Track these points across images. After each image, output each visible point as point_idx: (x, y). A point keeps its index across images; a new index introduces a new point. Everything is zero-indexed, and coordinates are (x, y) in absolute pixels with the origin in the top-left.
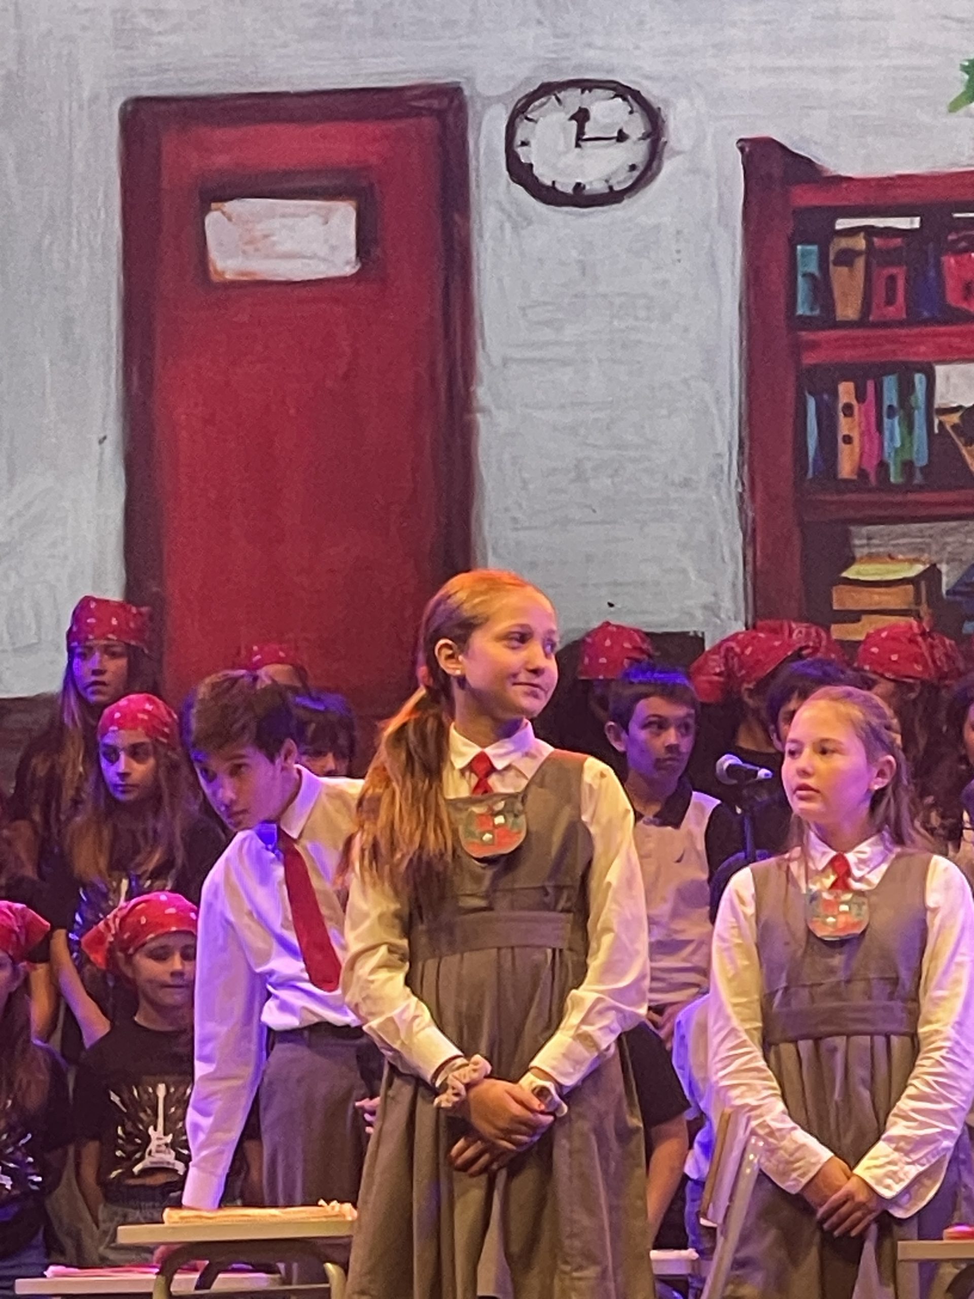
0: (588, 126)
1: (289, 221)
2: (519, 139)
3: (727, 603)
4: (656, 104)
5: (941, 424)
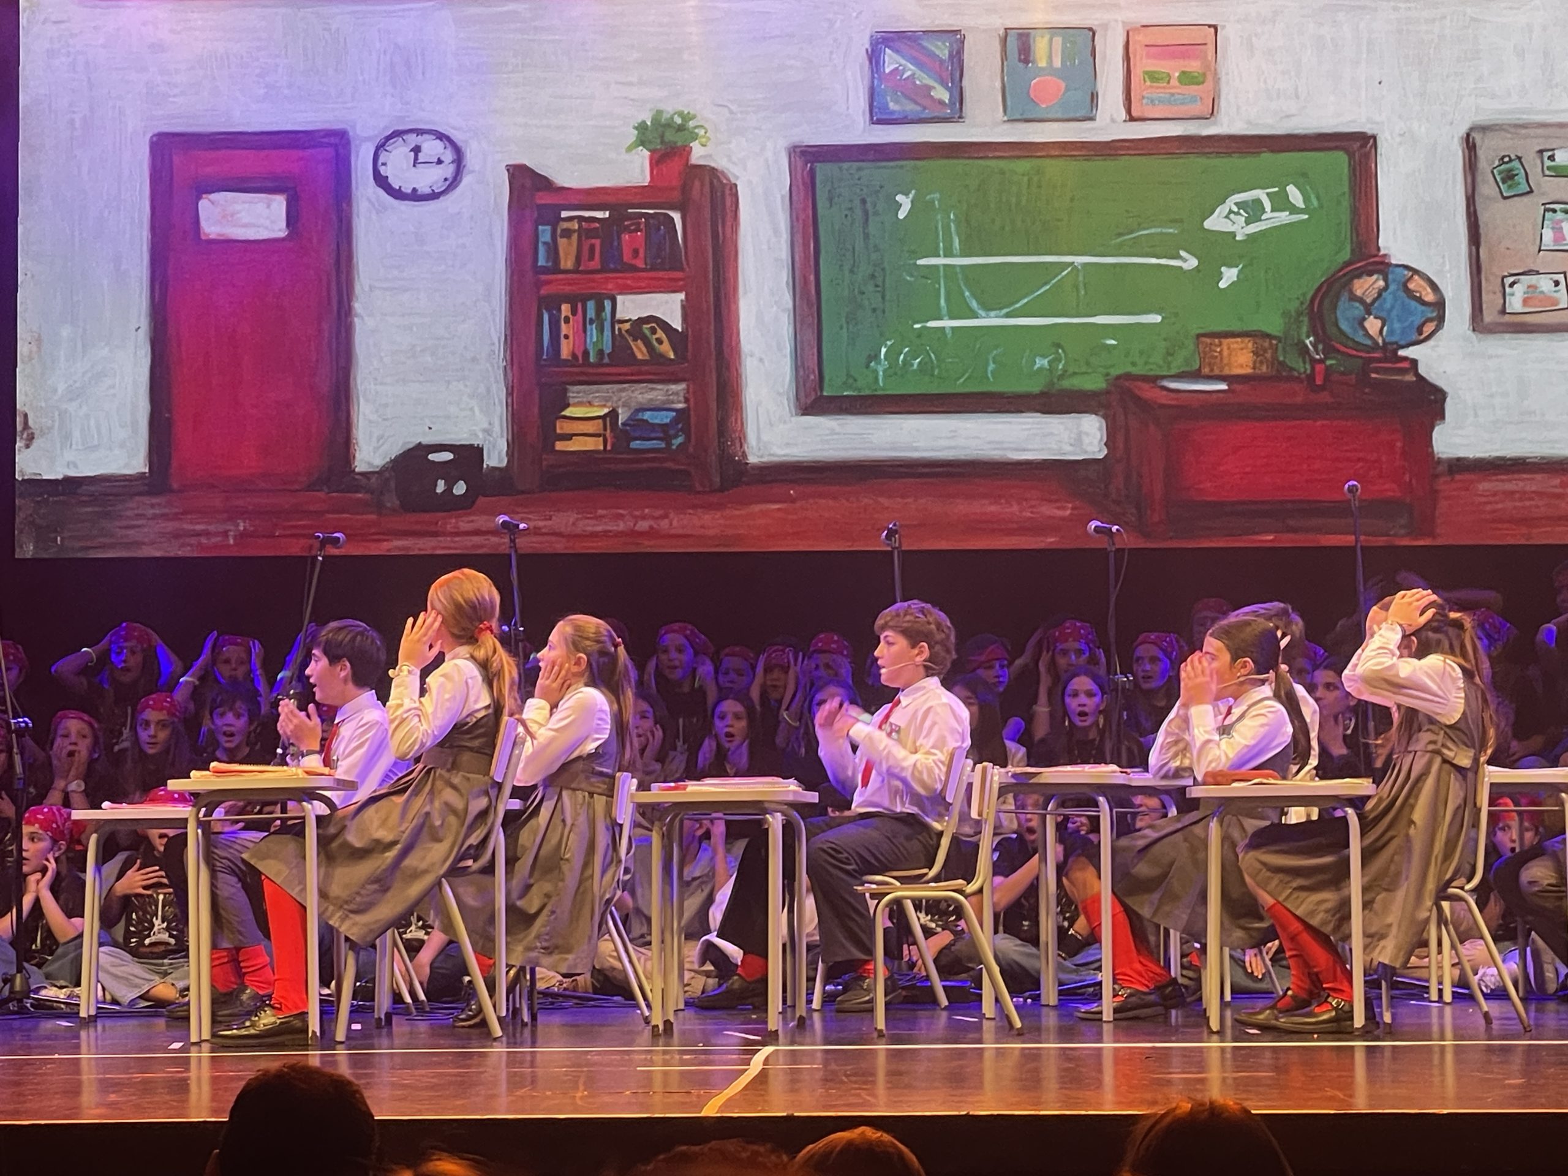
0: (420, 155)
1: (246, 206)
2: (380, 162)
3: (497, 429)
4: (459, 144)
5: (620, 329)
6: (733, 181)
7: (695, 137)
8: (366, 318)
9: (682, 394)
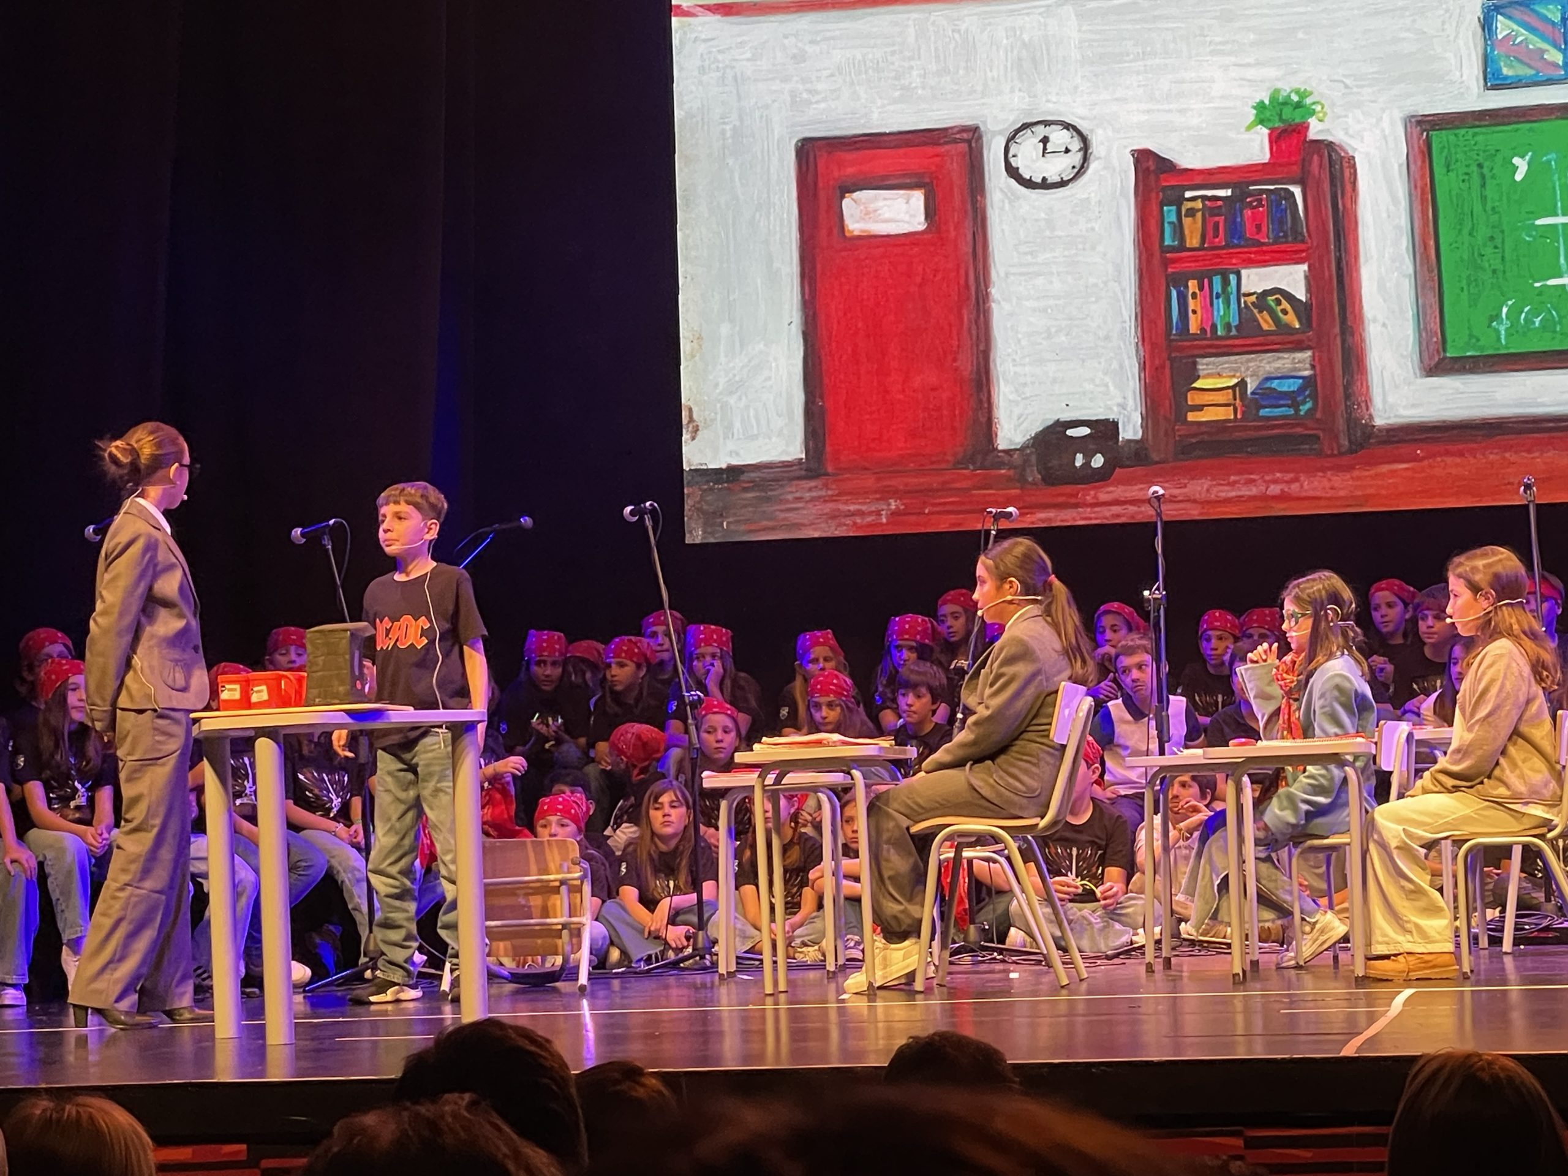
0: (1048, 145)
1: (888, 202)
2: (1010, 155)
3: (1131, 403)
4: (1085, 132)
5: (1245, 302)
6: (1351, 153)
7: (1313, 113)
8: (1003, 303)
9: (1308, 361)
